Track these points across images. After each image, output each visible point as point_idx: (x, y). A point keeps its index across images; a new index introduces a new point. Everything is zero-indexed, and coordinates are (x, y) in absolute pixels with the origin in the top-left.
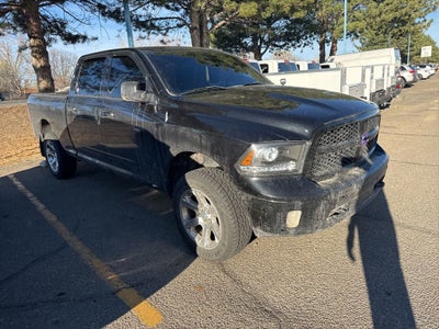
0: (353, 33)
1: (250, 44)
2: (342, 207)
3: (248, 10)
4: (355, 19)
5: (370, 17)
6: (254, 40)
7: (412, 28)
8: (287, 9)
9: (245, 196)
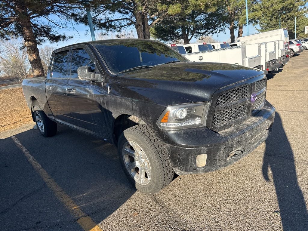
0: (253, 20)
1: (181, 33)
2: (239, 149)
3: (174, 9)
4: (254, 10)
5: (264, 8)
6: (183, 31)
7: (296, 13)
8: (202, 7)
9: (165, 145)
